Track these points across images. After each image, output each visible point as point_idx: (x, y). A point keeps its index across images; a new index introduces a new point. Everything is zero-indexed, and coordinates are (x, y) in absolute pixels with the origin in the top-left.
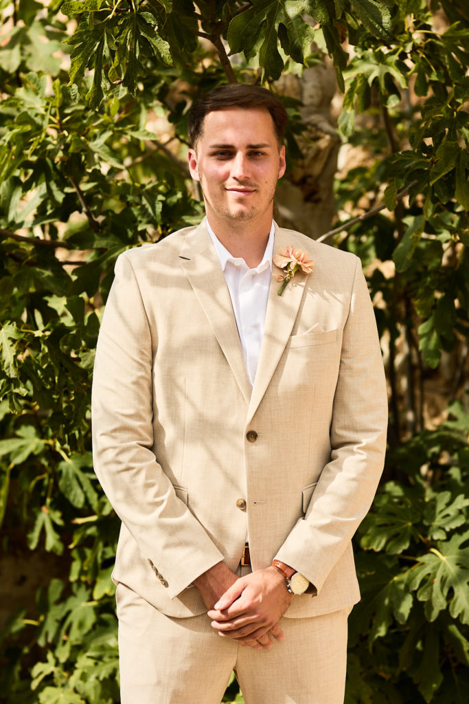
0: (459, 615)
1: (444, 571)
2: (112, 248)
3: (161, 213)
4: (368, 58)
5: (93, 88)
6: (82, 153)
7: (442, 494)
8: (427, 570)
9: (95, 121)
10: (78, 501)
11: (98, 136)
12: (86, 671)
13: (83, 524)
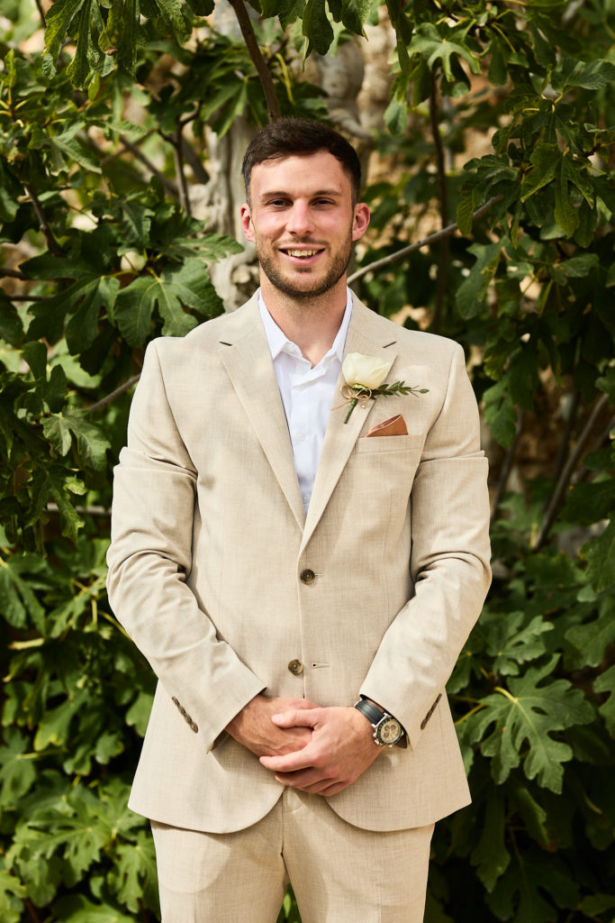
0: (537, 775)
1: (517, 717)
2: (82, 279)
3: (150, 232)
4: (428, 32)
5: (76, 59)
6: (43, 150)
7: (512, 615)
8: (493, 716)
9: (60, 107)
10: (18, 619)
11: (66, 127)
12: (28, 846)
13: (23, 650)
